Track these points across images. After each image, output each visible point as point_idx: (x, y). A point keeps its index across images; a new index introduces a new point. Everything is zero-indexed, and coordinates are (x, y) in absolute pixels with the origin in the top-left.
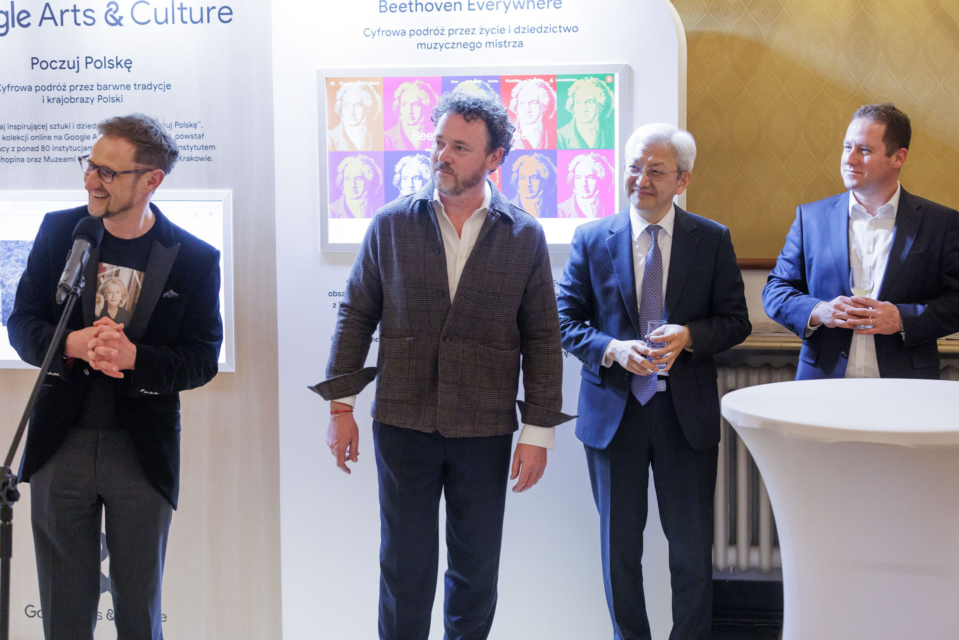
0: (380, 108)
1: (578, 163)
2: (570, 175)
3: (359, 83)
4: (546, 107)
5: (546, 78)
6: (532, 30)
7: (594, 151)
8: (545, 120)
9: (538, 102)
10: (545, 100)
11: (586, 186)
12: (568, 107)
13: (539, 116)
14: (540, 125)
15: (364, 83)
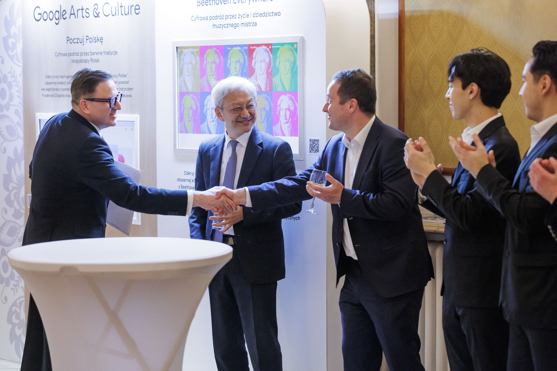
0: (199, 66)
1: (282, 100)
2: (279, 108)
3: (190, 50)
4: (268, 64)
5: (267, 45)
6: (261, 15)
7: (289, 93)
8: (267, 72)
9: (264, 61)
10: (267, 60)
11: (285, 116)
12: (277, 64)
13: (265, 70)
14: (265, 76)
15: (192, 50)
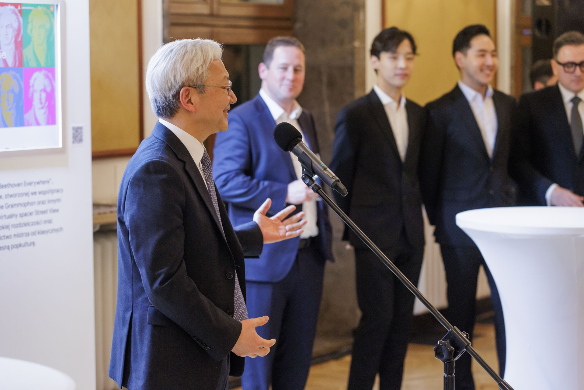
1: (35, 79)
2: (31, 89)
4: (16, 31)
5: (16, 5)
7: (46, 69)
8: (16, 42)
9: (12, 27)
10: (16, 25)
11: (40, 99)
12: (29, 31)
13: (12, 39)
14: (12, 46)
